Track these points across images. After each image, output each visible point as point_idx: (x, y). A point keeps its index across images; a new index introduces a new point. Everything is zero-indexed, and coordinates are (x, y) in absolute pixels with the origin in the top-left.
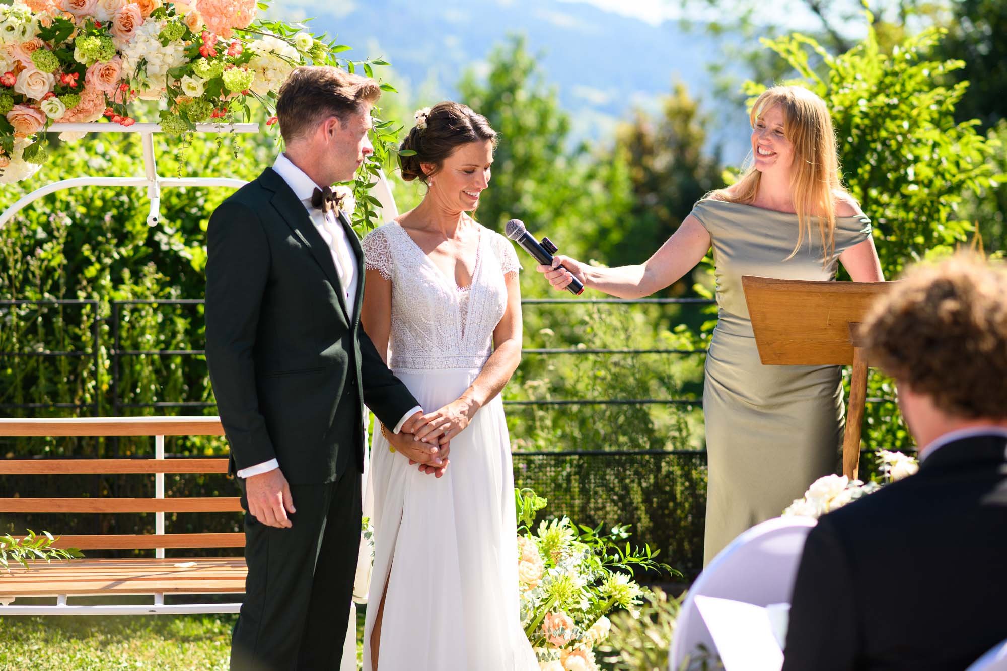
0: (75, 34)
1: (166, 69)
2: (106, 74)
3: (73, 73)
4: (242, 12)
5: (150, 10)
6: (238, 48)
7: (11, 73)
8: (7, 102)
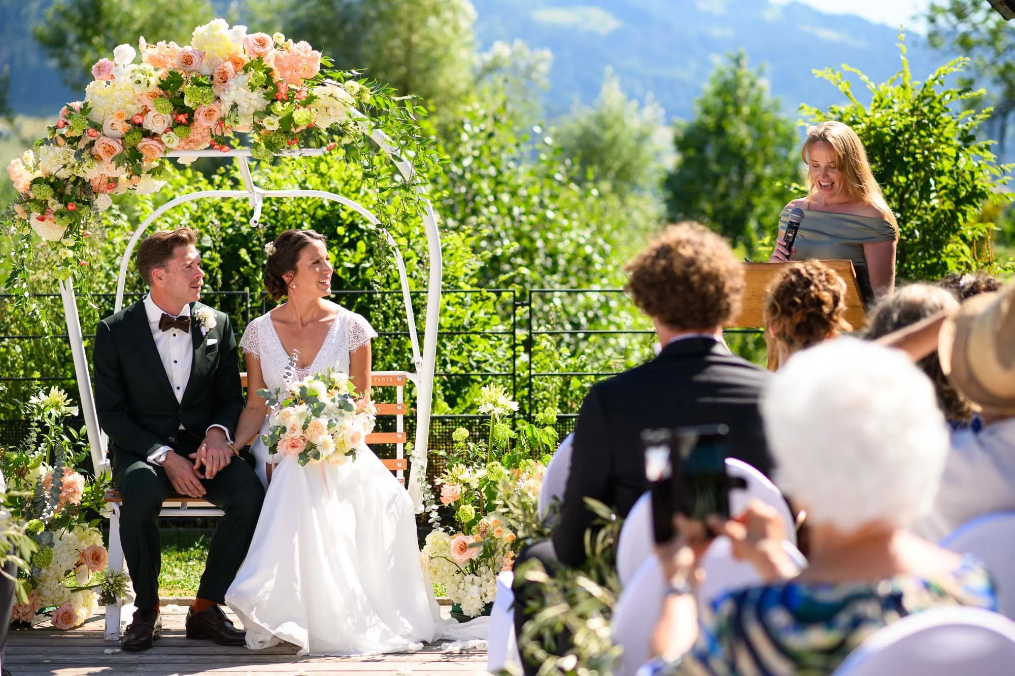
0: (184, 86)
1: (252, 111)
2: (209, 114)
3: (184, 113)
4: (308, 67)
5: (240, 66)
6: (304, 94)
7: (141, 115)
8: (137, 135)
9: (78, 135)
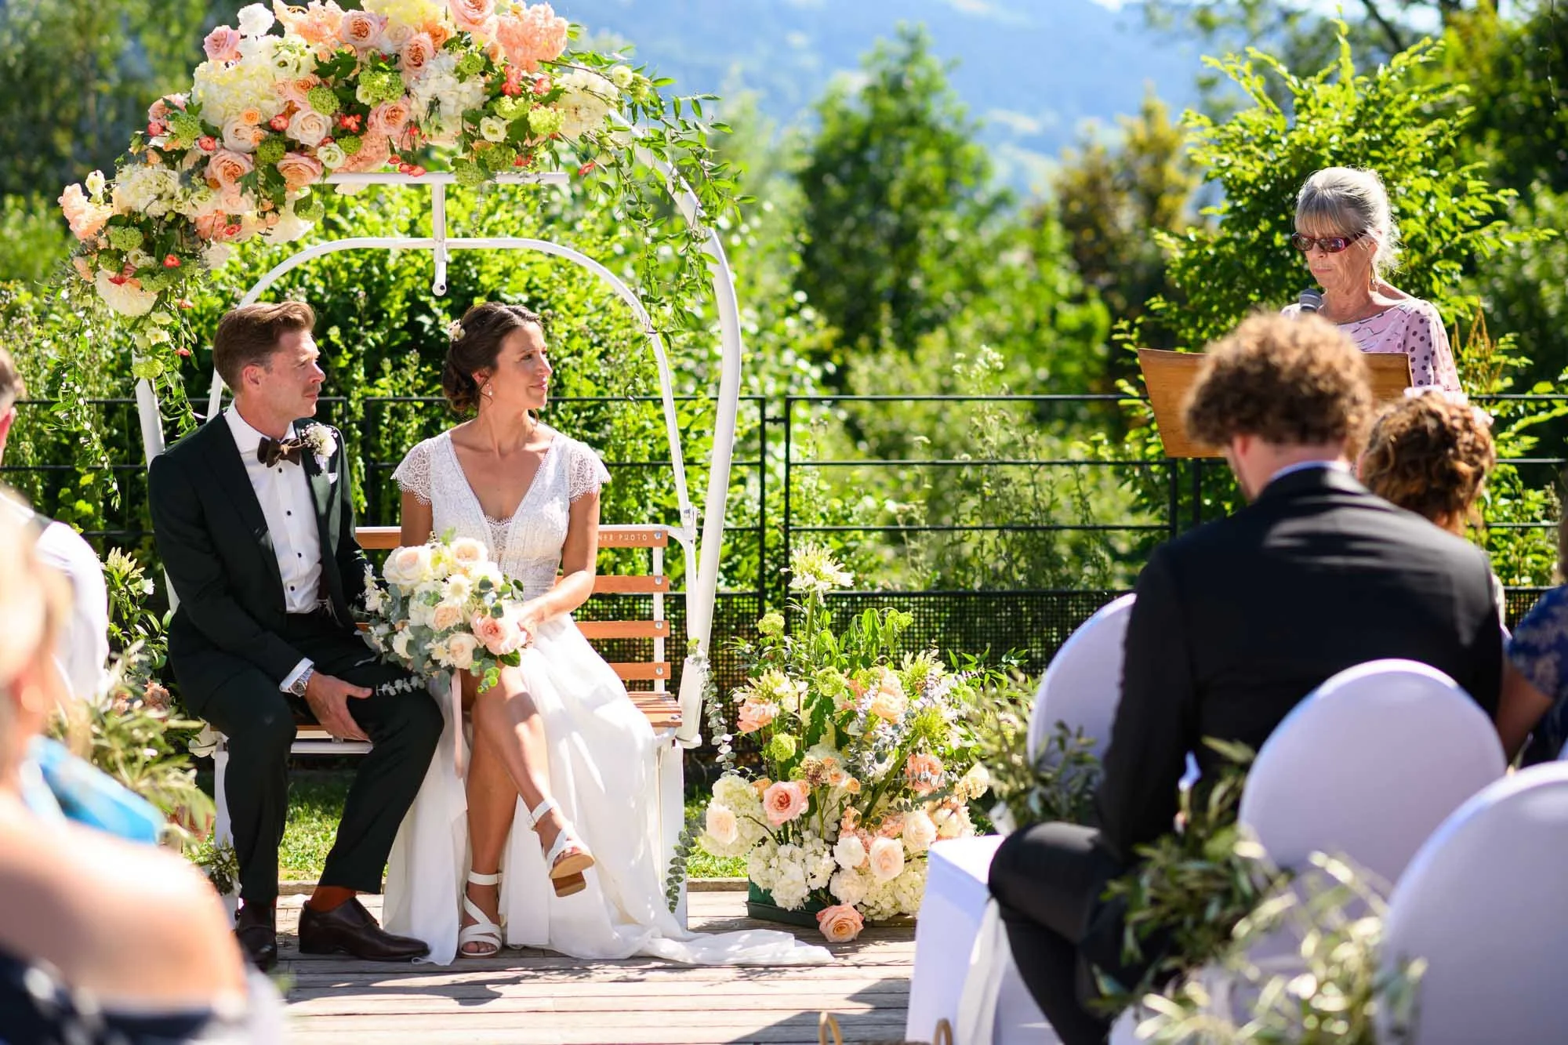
0: (357, 70)
1: (461, 108)
2: (392, 116)
3: (354, 115)
4: (550, 42)
5: (442, 41)
6: (546, 85)
7: (283, 115)
8: (278, 148)
9: (186, 147)
